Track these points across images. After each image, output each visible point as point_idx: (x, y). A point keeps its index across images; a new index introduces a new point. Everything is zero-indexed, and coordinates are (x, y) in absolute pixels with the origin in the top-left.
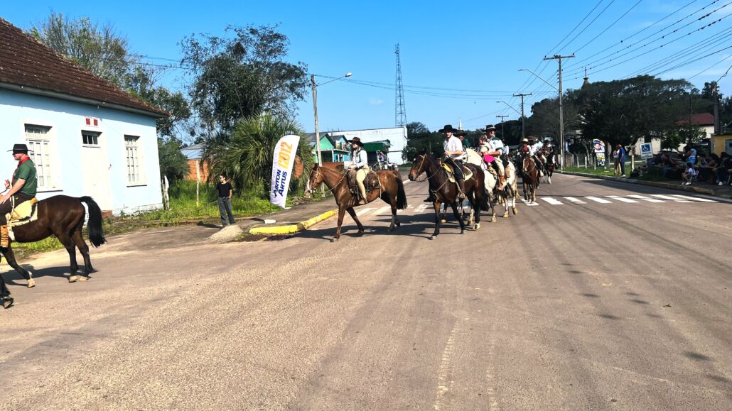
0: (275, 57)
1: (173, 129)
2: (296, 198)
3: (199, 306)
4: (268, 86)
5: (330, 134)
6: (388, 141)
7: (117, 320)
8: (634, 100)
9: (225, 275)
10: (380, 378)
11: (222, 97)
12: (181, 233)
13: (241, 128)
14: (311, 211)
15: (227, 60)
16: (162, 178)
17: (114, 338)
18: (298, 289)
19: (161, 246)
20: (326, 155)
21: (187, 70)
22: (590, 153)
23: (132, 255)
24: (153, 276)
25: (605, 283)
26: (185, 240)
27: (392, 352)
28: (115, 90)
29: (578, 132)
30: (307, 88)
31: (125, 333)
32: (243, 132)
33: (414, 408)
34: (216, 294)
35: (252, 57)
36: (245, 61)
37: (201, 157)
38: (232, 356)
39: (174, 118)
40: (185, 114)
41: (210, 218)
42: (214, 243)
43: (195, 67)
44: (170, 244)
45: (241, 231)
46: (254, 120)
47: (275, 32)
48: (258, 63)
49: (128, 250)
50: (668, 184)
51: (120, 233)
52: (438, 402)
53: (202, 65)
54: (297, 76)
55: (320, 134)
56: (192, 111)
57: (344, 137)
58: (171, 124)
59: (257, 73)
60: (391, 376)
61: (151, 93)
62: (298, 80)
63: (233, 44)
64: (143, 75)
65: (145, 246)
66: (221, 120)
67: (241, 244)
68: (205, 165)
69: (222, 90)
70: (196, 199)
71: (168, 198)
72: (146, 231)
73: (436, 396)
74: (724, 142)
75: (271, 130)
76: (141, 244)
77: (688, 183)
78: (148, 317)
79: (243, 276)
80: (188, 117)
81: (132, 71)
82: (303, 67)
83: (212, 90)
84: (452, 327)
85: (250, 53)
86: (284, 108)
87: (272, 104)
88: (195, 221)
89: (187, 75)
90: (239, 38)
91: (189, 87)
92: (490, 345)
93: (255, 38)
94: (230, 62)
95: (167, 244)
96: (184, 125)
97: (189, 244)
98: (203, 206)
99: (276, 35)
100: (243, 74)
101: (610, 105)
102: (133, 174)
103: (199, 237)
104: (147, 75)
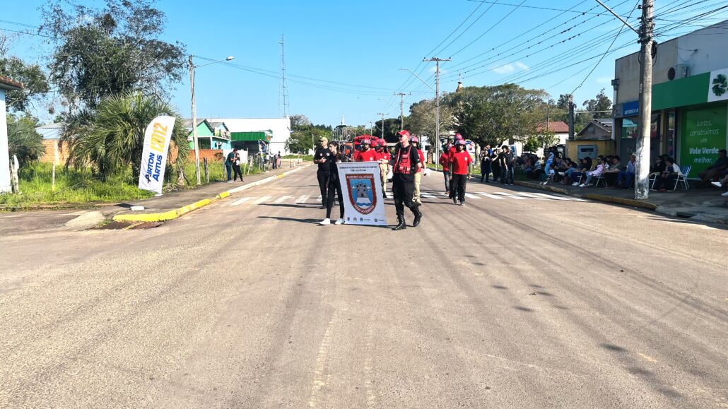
0: (150, 33)
1: (28, 105)
2: (168, 185)
4: (140, 64)
5: (209, 121)
6: (271, 131)
8: (501, 106)
9: (80, 265)
10: (252, 375)
11: (87, 72)
12: (31, 219)
13: (107, 107)
14: (183, 199)
15: (94, 32)
16: (11, 158)
18: (165, 280)
20: (204, 143)
21: (46, 38)
26: (36, 226)
27: (265, 346)
30: (184, 69)
32: (109, 111)
33: (288, 406)
34: (67, 286)
35: (123, 31)
36: (115, 35)
37: (59, 137)
38: (79, 356)
39: (29, 92)
40: (43, 88)
41: (68, 203)
43: (56, 35)
44: (17, 231)
45: (103, 218)
46: (122, 99)
47: (151, 8)
48: (129, 38)
50: (529, 183)
52: (313, 399)
53: (64, 35)
54: (175, 57)
55: (197, 120)
56: (51, 85)
57: (223, 124)
58: (25, 99)
59: (129, 49)
60: (263, 372)
61: (3, 63)
62: (175, 60)
63: (102, 14)
66: (85, 98)
67: (102, 231)
68: (65, 146)
69: (85, 65)
70: (48, 181)
71: (17, 181)
73: (311, 392)
74: (577, 146)
75: (143, 110)
77: (545, 183)
79: (101, 266)
80: (47, 91)
82: (181, 46)
83: (75, 63)
84: (330, 318)
85: (122, 28)
86: (158, 90)
87: (146, 84)
88: (48, 206)
89: (46, 43)
90: (110, 9)
91: (47, 59)
92: (367, 336)
93: (128, 11)
94: (98, 34)
95: (13, 231)
96: (42, 100)
97: (39, 231)
98: (60, 190)
99: (152, 10)
100: (113, 49)
101: (480, 109)
103: (52, 223)
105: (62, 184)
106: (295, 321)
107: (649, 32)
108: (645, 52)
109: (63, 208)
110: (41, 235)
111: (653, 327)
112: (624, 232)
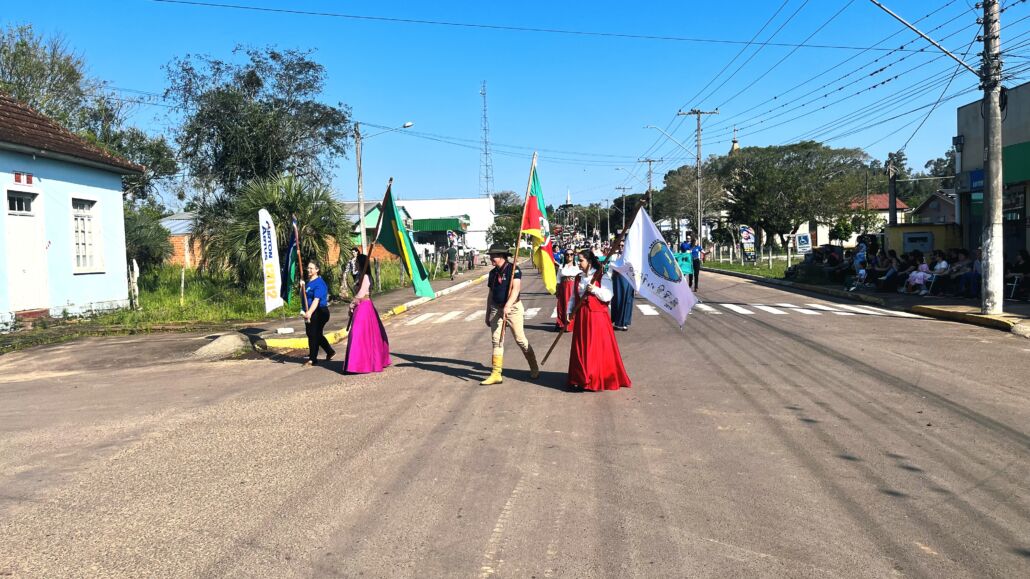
0: (306, 94)
1: (151, 190)
3: (167, 454)
4: (293, 134)
6: (467, 217)
7: (44, 475)
8: (796, 173)
9: (212, 410)
10: (407, 557)
11: (225, 148)
12: (153, 345)
16: (129, 262)
17: (37, 502)
18: (313, 431)
19: (121, 364)
21: (174, 106)
22: (737, 242)
23: (75, 377)
24: (104, 410)
26: (159, 355)
27: (428, 521)
28: (62, 132)
29: (724, 213)
30: (349, 139)
31: (53, 493)
32: (252, 200)
34: (195, 436)
35: (271, 92)
36: (259, 98)
37: (191, 232)
38: (206, 527)
39: (152, 174)
40: (169, 169)
41: (200, 322)
42: (200, 360)
43: (186, 101)
44: (136, 362)
45: (242, 343)
46: (268, 184)
47: (307, 60)
48: (280, 100)
49: (70, 370)
51: (60, 343)
53: (197, 100)
54: (336, 123)
55: (366, 205)
56: (180, 165)
57: (403, 209)
58: (148, 184)
59: (278, 115)
60: (422, 554)
61: (118, 137)
62: (337, 128)
63: (244, 72)
64: (106, 110)
65: (96, 363)
66: (223, 181)
67: (240, 362)
68: (197, 244)
69: (224, 139)
70: (175, 292)
71: (137, 292)
72: (100, 340)
74: (902, 236)
75: (294, 199)
76: (90, 361)
78: (90, 471)
79: (237, 411)
80: (174, 173)
81: (90, 104)
82: (345, 110)
83: (211, 136)
84: (515, 485)
85: (269, 87)
86: (315, 167)
87: (299, 160)
88: (176, 327)
89: (174, 112)
90: (254, 64)
91: (176, 131)
92: (559, 511)
93: (276, 65)
94: (240, 98)
95: (130, 361)
96: (168, 184)
97: (164, 361)
98: (190, 305)
99: (307, 63)
100: (257, 117)
101: (765, 179)
102: (84, 256)
103: (180, 351)
104: (112, 109)
105: (193, 297)
106: (469, 489)
107: (995, 74)
108: (990, 103)
109: (194, 330)
110: (164, 367)
111: (947, 506)
112: (952, 366)
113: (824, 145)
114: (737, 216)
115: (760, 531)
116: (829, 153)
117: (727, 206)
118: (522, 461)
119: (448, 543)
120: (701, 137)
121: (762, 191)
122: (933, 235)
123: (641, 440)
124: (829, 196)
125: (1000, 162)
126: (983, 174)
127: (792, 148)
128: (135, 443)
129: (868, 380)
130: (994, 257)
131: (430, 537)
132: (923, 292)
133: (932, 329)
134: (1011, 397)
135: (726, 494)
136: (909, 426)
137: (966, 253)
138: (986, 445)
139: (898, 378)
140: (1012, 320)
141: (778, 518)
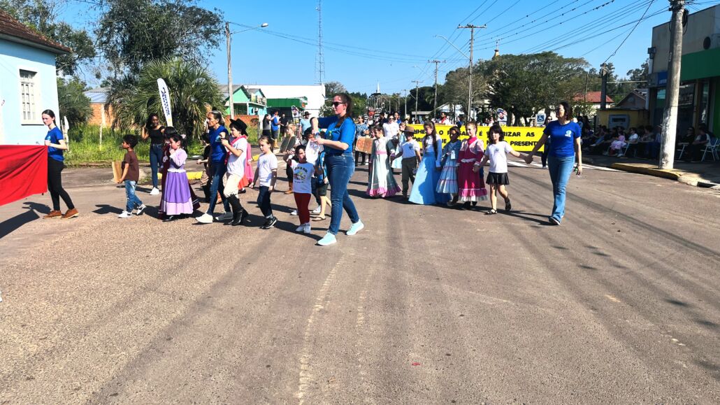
1: (76, 69)
3: (93, 239)
4: (181, 30)
5: (246, 87)
6: (306, 98)
8: (538, 74)
10: (264, 299)
11: (130, 37)
12: (81, 175)
13: (149, 72)
16: (62, 119)
20: (240, 108)
21: (92, 5)
25: (479, 228)
26: (86, 181)
27: (278, 280)
28: (11, 20)
29: (486, 101)
30: (222, 36)
31: (12, 260)
32: (151, 76)
36: (156, 2)
37: (105, 101)
38: (123, 281)
39: (77, 56)
40: (89, 53)
43: (101, 2)
44: (68, 185)
45: (145, 175)
46: (163, 64)
48: (170, 4)
52: (312, 317)
54: (211, 24)
55: (233, 86)
56: (97, 50)
57: (260, 90)
58: (73, 63)
59: (170, 16)
60: (273, 298)
61: (53, 28)
62: (213, 27)
64: (43, 8)
66: (129, 62)
68: (110, 109)
69: (129, 32)
70: (95, 141)
73: (311, 312)
74: (608, 116)
75: (182, 75)
78: (38, 248)
80: (94, 55)
81: (32, 3)
82: (219, 13)
83: (120, 29)
84: (338, 260)
86: (197, 55)
87: (185, 50)
88: (97, 164)
89: (92, 9)
91: (94, 25)
92: (368, 274)
94: (141, 1)
96: (89, 65)
97: (89, 185)
98: (107, 150)
100: (155, 16)
101: (516, 77)
102: (29, 112)
103: (100, 179)
104: (47, 8)
105: (110, 145)
106: (306, 262)
107: (680, 0)
108: (676, 22)
110: (89, 188)
111: (628, 276)
112: (636, 198)
113: (559, 55)
114: (496, 102)
115: (504, 288)
116: (562, 61)
117: (489, 96)
118: (343, 247)
119: (292, 292)
120: (473, 45)
121: (514, 86)
122: (629, 117)
123: (424, 236)
124: (559, 91)
125: (680, 63)
126: (667, 74)
127: (536, 56)
128: (70, 233)
129: (580, 205)
130: (670, 130)
131: (279, 289)
132: (620, 155)
133: (624, 177)
134: (675, 216)
135: (481, 267)
136: (605, 232)
137: (650, 129)
138: (656, 243)
139: (600, 205)
140: (677, 173)
141: (516, 280)
